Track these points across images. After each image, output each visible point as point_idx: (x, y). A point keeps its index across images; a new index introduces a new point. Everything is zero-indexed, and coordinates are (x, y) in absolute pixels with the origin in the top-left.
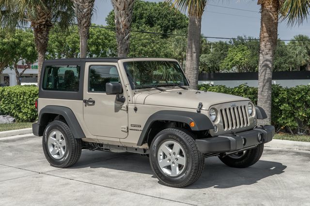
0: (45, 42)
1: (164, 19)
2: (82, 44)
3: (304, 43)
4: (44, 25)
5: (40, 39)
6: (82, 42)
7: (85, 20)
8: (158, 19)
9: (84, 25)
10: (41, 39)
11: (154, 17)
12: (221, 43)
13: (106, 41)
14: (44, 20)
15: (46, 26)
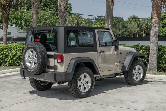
0: (8, 16)
1: (54, 4)
2: (34, 18)
3: (136, 20)
4: (8, 5)
5: (4, 14)
6: (34, 17)
7: (36, 4)
8: (51, 4)
9: (36, 6)
10: (6, 14)
11: (49, 2)
12: (88, 19)
13: (22, 16)
14: (7, 3)
15: (9, 7)
